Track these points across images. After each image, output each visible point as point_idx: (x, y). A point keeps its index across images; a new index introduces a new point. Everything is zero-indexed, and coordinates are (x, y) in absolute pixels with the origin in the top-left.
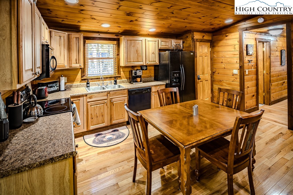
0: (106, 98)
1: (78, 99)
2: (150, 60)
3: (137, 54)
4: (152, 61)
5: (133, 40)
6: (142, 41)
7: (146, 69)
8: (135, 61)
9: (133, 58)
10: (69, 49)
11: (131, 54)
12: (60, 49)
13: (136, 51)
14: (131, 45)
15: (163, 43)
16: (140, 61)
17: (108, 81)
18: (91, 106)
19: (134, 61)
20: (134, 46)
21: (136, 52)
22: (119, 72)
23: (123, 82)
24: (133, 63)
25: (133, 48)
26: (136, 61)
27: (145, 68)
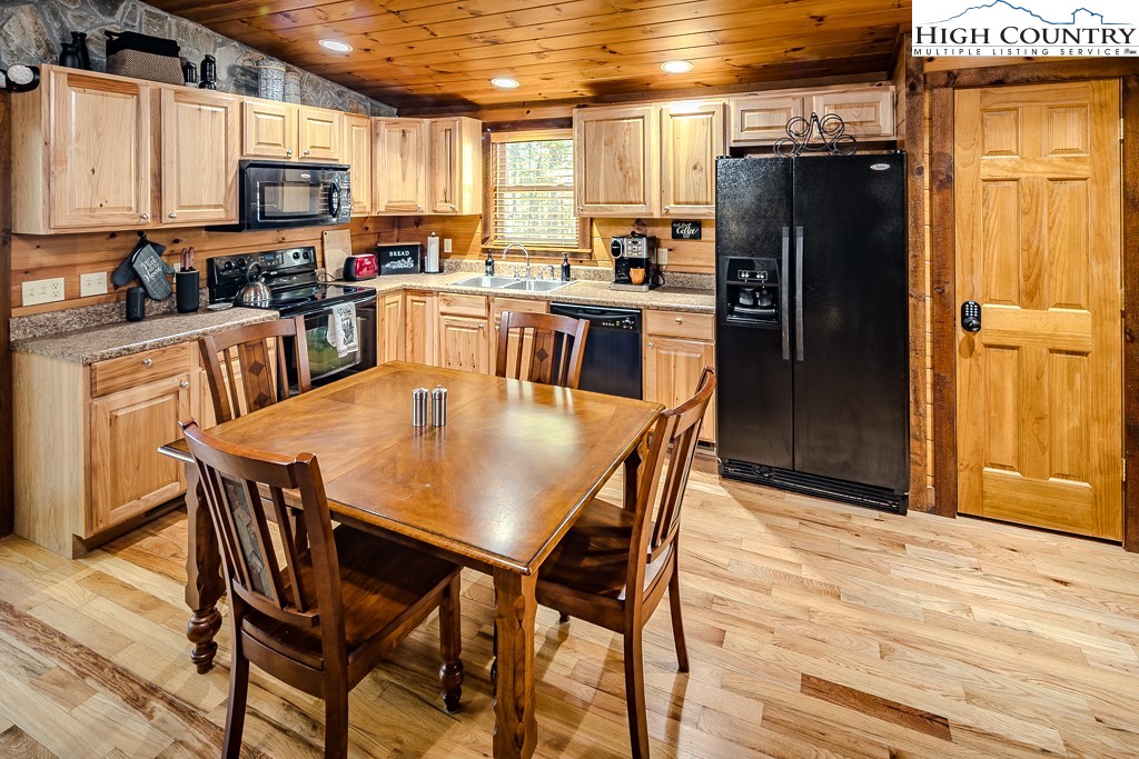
0: (483, 312)
1: (423, 299)
2: (682, 199)
3: (620, 175)
4: (692, 200)
5: (609, 120)
6: (643, 117)
7: (697, 237)
8: (615, 200)
9: (606, 187)
10: (432, 163)
11: (599, 174)
12: (404, 164)
13: (617, 161)
14: (600, 138)
15: (752, 119)
16: (633, 199)
17: (543, 266)
18: (447, 326)
19: (610, 200)
20: (609, 143)
21: (618, 167)
22: (586, 238)
23: (599, 276)
24: (606, 209)
25: (606, 151)
26: (619, 200)
27: (689, 231)
